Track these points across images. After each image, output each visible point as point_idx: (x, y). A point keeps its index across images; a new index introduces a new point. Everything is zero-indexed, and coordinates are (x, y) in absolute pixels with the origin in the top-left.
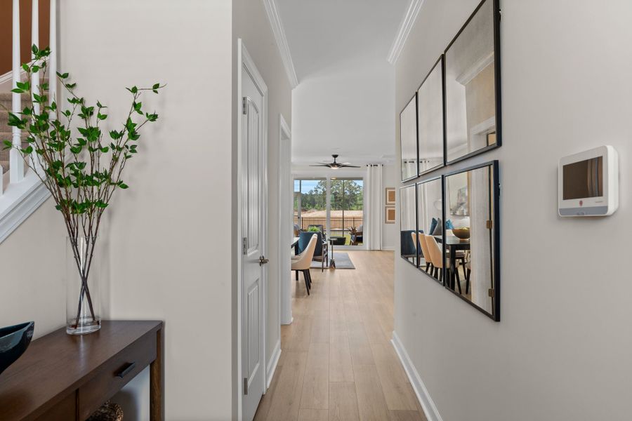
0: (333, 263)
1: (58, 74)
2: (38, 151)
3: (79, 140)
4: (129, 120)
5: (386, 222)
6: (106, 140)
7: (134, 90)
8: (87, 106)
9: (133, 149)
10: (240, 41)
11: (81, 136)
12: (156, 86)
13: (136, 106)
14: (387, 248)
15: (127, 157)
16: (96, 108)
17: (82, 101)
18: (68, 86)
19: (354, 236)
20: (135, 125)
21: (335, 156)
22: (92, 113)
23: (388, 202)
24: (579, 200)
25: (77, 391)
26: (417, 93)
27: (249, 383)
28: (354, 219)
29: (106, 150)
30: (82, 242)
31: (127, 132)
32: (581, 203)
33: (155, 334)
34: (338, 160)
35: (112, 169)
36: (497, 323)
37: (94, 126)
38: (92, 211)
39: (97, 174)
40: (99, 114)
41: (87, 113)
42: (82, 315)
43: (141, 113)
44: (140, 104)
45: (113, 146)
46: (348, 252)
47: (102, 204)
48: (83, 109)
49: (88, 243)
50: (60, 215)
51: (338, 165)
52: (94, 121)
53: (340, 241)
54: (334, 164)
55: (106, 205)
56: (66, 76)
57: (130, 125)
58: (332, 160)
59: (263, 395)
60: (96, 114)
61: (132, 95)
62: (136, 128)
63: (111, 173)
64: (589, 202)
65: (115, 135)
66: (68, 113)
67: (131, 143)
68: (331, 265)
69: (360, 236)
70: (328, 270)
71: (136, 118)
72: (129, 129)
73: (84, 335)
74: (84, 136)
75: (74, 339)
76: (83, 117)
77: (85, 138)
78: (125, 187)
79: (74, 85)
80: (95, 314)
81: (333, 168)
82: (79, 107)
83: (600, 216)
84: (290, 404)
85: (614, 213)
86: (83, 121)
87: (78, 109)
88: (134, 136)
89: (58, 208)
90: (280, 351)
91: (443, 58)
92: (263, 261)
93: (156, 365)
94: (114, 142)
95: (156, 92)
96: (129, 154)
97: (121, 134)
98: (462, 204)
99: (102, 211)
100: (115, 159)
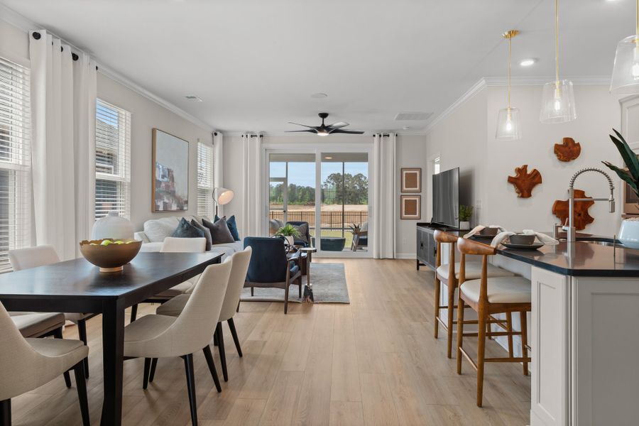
0: (309, 293)
5: (401, 219)
14: (402, 255)
19: (356, 236)
21: (324, 116)
23: (404, 188)
46: (344, 262)
51: (328, 129)
54: (323, 128)
68: (306, 295)
69: (365, 237)
70: (300, 307)
81: (320, 134)
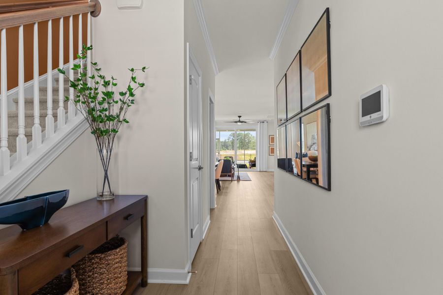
0: (239, 178)
1: (92, 63)
2: (82, 102)
3: (103, 98)
4: (129, 86)
5: (269, 155)
6: (117, 97)
7: (132, 70)
8: (107, 80)
9: (132, 102)
10: (188, 44)
11: (103, 96)
12: (144, 68)
13: (133, 79)
14: (270, 170)
15: (129, 106)
16: (111, 80)
17: (104, 78)
18: (97, 69)
19: (251, 163)
20: (132, 89)
21: (240, 117)
22: (109, 84)
23: (271, 143)
24: (370, 115)
25: (107, 222)
26: (286, 74)
27: (194, 232)
28: (251, 155)
29: (117, 102)
30: (105, 151)
31: (128, 93)
32: (371, 117)
33: (144, 202)
34: (241, 119)
35: (120, 112)
36: (329, 192)
37: (110, 91)
38: (109, 136)
39: (112, 116)
40: (113, 83)
41: (107, 84)
42: (104, 191)
43: (136, 82)
44: (135, 77)
45: (120, 100)
46: (248, 172)
47: (115, 131)
48: (104, 82)
49: (107, 152)
50: (93, 137)
51: (242, 122)
52: (110, 89)
53: (243, 166)
54: (239, 121)
55: (117, 132)
56: (95, 64)
57: (130, 89)
58: (238, 119)
59: (201, 243)
60: (111, 84)
61: (131, 72)
62: (133, 91)
63: (119, 115)
64: (375, 116)
65: (122, 94)
66: (98, 83)
67: (131, 98)
68: (237, 178)
69: (254, 163)
70: (236, 182)
71: (133, 85)
72: (130, 91)
73: (106, 201)
74: (105, 96)
75: (101, 202)
76: (105, 86)
77: (106, 97)
78: (128, 122)
79: (100, 69)
80: (111, 191)
81: (238, 123)
82: (103, 80)
83: (380, 122)
84: (216, 247)
85: (387, 119)
86: (104, 88)
87: (102, 82)
88: (132, 95)
89: (92, 133)
90: (210, 221)
91: (300, 52)
92: (200, 168)
93: (144, 218)
94: (122, 98)
95: (144, 71)
96: (130, 104)
97: (126, 93)
98: (314, 144)
99: (115, 135)
100: (121, 109)
